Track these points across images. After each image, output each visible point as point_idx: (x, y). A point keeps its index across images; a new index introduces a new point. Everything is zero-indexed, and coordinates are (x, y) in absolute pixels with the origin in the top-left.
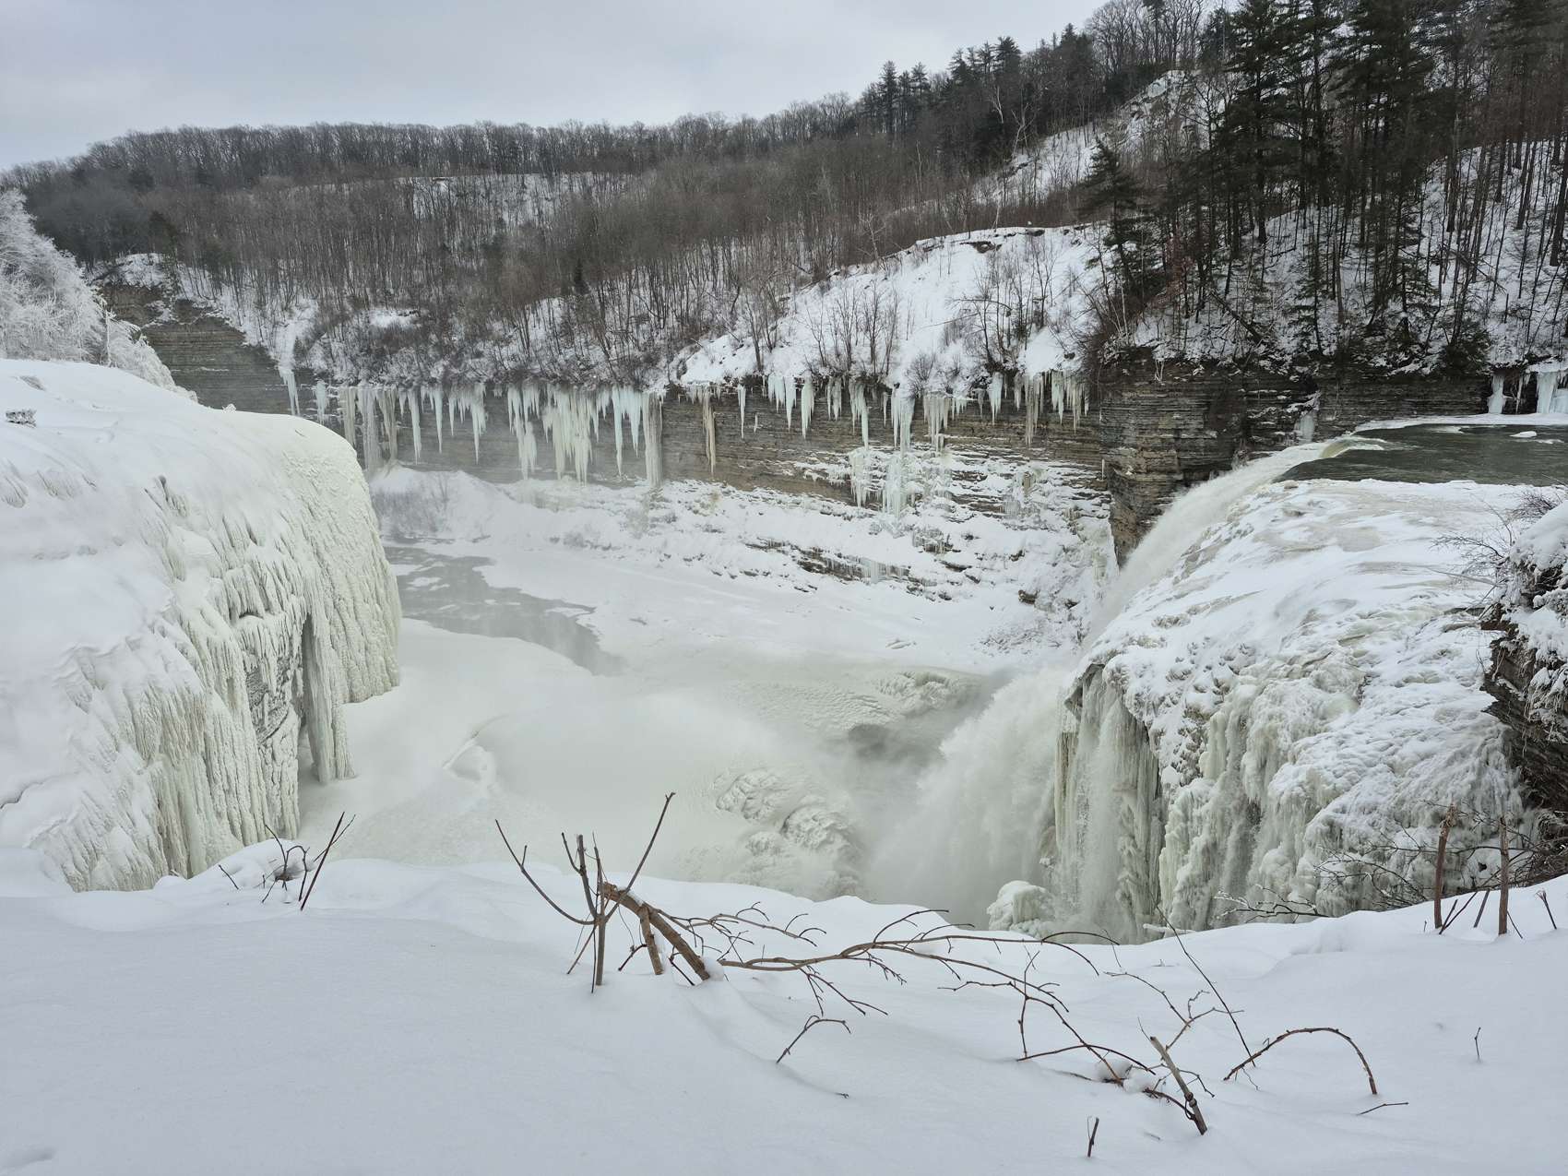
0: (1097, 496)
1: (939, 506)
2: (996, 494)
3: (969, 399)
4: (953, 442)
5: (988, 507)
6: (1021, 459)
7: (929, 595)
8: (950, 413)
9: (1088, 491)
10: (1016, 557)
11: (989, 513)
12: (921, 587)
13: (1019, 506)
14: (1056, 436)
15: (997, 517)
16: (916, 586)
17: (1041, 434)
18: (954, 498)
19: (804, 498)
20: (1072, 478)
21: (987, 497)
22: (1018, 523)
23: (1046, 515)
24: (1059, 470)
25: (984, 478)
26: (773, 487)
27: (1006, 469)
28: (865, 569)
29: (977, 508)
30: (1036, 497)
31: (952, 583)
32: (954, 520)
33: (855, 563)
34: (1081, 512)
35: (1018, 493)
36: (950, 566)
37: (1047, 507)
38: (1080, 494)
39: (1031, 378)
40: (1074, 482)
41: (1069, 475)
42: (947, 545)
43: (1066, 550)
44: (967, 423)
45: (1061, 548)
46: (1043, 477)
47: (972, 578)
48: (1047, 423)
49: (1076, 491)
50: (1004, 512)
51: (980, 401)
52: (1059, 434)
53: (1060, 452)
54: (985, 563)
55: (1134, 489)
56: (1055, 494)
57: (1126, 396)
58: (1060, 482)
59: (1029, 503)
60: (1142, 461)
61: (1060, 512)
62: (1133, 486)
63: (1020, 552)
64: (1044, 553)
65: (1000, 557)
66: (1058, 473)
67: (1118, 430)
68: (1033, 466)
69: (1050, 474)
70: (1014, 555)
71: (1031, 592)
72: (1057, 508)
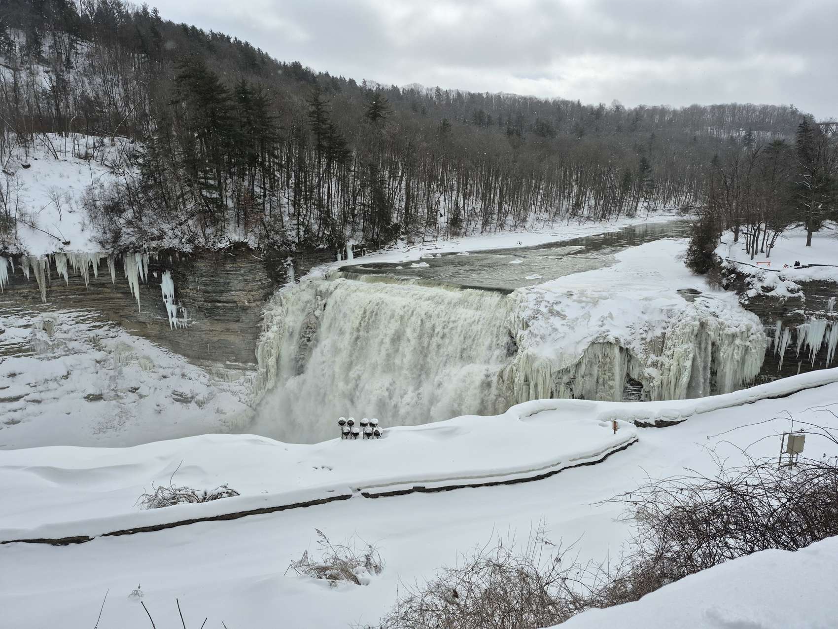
0: (104, 326)
2: (22, 340)
5: (18, 350)
6: (33, 313)
9: (97, 324)
10: (66, 377)
11: (20, 354)
14: (58, 294)
15: (30, 355)
20: (82, 318)
21: (15, 344)
23: (72, 345)
24: (69, 315)
25: (4, 332)
27: (22, 322)
29: (5, 353)
30: (58, 335)
34: (99, 337)
35: (42, 336)
39: (37, 258)
40: (83, 321)
43: (99, 362)
46: (58, 322)
48: (50, 287)
49: (88, 325)
52: (60, 292)
55: (248, 311)
56: (73, 330)
57: (228, 266)
58: (74, 322)
59: (54, 340)
60: (250, 297)
61: (83, 340)
62: (247, 309)
63: (68, 372)
64: (85, 368)
65: (51, 380)
66: (70, 317)
67: (225, 284)
68: (46, 316)
69: (63, 319)
70: (63, 376)
71: (98, 393)
72: (79, 338)
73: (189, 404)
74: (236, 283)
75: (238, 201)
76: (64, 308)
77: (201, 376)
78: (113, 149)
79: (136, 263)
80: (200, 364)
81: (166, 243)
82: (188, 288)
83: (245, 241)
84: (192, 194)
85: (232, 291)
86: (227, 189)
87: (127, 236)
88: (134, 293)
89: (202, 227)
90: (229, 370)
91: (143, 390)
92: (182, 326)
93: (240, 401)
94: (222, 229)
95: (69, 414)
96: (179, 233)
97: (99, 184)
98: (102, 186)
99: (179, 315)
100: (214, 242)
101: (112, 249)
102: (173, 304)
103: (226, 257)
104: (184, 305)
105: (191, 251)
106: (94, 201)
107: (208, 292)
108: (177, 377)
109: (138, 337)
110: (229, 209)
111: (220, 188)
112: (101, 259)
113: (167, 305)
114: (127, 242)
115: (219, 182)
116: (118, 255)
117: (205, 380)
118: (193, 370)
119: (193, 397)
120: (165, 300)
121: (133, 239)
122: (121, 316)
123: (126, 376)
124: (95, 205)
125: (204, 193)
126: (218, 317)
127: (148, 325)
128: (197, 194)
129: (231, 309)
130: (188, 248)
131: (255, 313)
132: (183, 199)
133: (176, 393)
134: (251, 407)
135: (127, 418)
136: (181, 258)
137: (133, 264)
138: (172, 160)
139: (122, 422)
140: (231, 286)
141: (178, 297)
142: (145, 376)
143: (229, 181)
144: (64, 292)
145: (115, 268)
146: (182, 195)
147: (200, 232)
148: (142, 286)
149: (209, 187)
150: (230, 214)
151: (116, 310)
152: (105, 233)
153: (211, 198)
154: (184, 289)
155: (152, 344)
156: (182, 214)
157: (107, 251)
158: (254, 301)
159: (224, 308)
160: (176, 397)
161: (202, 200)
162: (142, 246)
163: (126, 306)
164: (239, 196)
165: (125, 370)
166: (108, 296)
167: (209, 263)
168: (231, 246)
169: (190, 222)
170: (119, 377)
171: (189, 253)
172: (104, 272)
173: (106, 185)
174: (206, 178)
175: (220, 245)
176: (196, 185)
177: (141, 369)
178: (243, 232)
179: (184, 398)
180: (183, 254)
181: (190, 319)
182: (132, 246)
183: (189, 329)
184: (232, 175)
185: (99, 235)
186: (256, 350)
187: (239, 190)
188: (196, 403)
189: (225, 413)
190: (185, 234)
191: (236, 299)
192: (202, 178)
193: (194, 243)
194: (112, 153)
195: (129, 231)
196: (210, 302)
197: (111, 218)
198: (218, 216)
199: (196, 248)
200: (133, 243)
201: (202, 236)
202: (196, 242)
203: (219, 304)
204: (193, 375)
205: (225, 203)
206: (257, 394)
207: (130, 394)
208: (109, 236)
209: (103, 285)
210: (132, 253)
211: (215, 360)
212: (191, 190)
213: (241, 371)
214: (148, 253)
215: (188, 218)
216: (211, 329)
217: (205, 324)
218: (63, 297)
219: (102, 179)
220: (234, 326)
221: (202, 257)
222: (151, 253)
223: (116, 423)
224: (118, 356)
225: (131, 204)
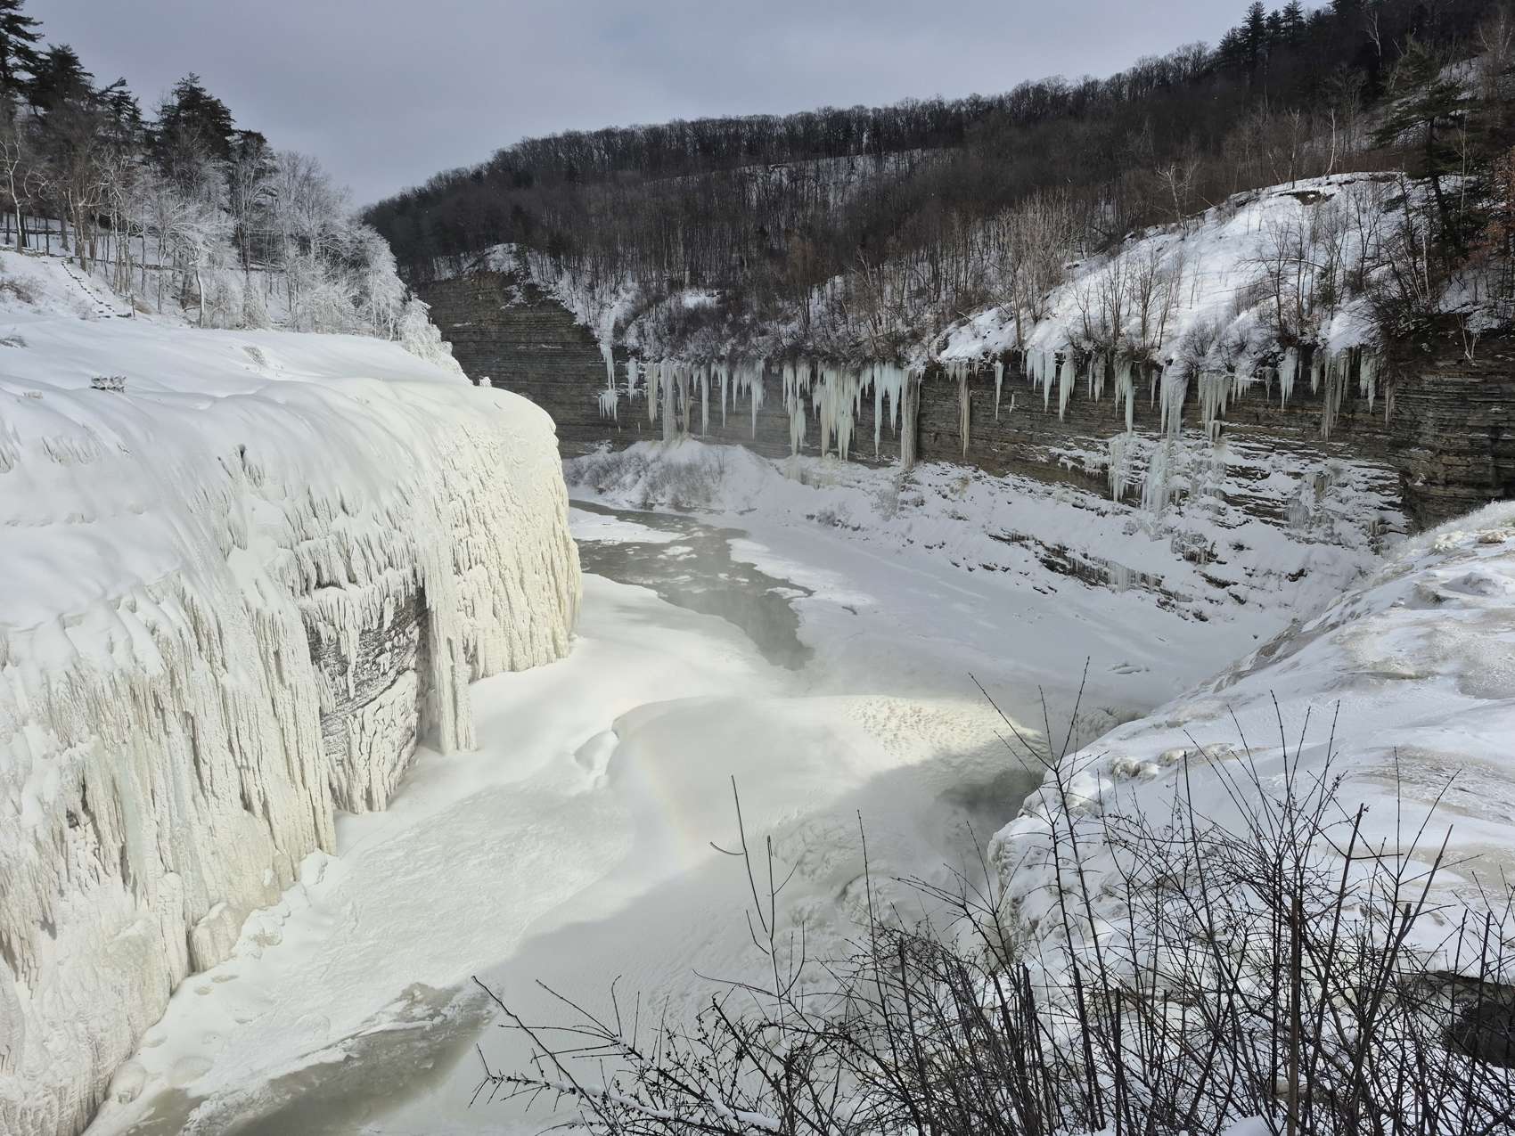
1: (1207, 507)
3: (1253, 379)
4: (1232, 430)
6: (1316, 455)
7: (1183, 613)
8: (1229, 395)
10: (1294, 578)
11: (1268, 519)
12: (1174, 601)
13: (1307, 513)
16: (1168, 599)
17: (1345, 425)
18: (1227, 499)
19: (1057, 488)
20: (1380, 482)
22: (1304, 534)
23: (1342, 527)
26: (1026, 474)
27: (1295, 467)
28: (1112, 574)
30: (1330, 503)
31: (1211, 601)
32: (1223, 525)
33: (1100, 566)
34: (1387, 526)
35: (1308, 498)
36: (1211, 580)
37: (1344, 517)
38: (1389, 504)
39: (1333, 355)
40: (1381, 488)
41: (1377, 478)
42: (1210, 554)
44: (1251, 409)
46: (1342, 480)
47: (1236, 597)
49: (1384, 499)
50: (1286, 519)
51: (1268, 382)
54: (1255, 581)
55: (1426, 506)
56: (1356, 501)
59: (1319, 510)
61: (1361, 525)
63: (1302, 571)
64: (1332, 575)
65: (1273, 574)
66: (1363, 475)
68: (1329, 464)
70: (1292, 575)
72: (1356, 518)
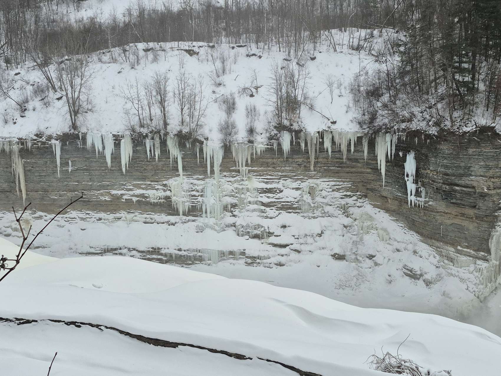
0: (354, 195)
1: (254, 210)
2: (293, 200)
4: (254, 171)
5: (288, 207)
6: (303, 179)
7: (267, 265)
9: (348, 193)
11: (291, 211)
12: (258, 261)
13: (310, 205)
14: (322, 165)
15: (297, 212)
16: (253, 260)
18: (263, 204)
20: (338, 187)
21: (288, 202)
22: (311, 215)
23: (327, 209)
24: (328, 183)
25: (282, 191)
27: (295, 185)
29: (281, 209)
30: (318, 199)
31: (282, 256)
32: (267, 217)
34: (349, 205)
35: (307, 198)
36: (275, 245)
37: (327, 204)
38: (344, 195)
39: (311, 135)
40: (338, 190)
42: (269, 233)
43: (345, 226)
44: (264, 160)
45: (342, 226)
46: (320, 188)
47: (296, 251)
48: (317, 159)
49: (342, 194)
50: (300, 209)
51: (275, 146)
52: (324, 164)
53: (326, 173)
55: (486, 198)
56: (329, 197)
57: (471, 151)
58: (331, 190)
59: (315, 203)
60: (491, 184)
61: (336, 206)
62: (485, 196)
63: (322, 231)
64: (335, 230)
65: (309, 236)
66: (328, 185)
67: (465, 168)
68: (311, 182)
69: (324, 186)
70: (318, 234)
71: (342, 254)
72: (333, 204)
73: (417, 281)
74: (477, 168)
75: (491, 83)
76: (325, 177)
77: (432, 256)
78: (380, 40)
79: (386, 142)
80: (431, 244)
81: (414, 126)
82: (429, 169)
83: (493, 125)
84: (445, 78)
85: (472, 176)
86: (481, 72)
87: (381, 118)
88: (380, 169)
89: (450, 110)
90: (459, 255)
91: (379, 259)
92: (419, 204)
93: (467, 289)
94: (470, 114)
95: (319, 267)
96: (427, 116)
97: (365, 72)
98: (367, 73)
99: (418, 194)
100: (460, 126)
101: (368, 129)
102: (413, 183)
103: (470, 141)
104: (423, 185)
105: (436, 134)
106: (359, 86)
107: (447, 175)
108: (409, 252)
109: (379, 210)
110: (480, 93)
111: (473, 71)
112: (358, 137)
113: (408, 183)
114: (381, 124)
115: (474, 66)
116: (372, 134)
117: (435, 261)
118: (424, 248)
119: (421, 275)
120: (406, 179)
121: (386, 121)
122: (368, 189)
123: (366, 243)
124: (359, 90)
125: (457, 77)
126: (454, 201)
127: (389, 200)
128: (449, 77)
129: (469, 194)
130: (433, 131)
131: (494, 201)
132: (436, 84)
133: (407, 267)
134: (478, 297)
135: (363, 281)
136: (426, 140)
137: (383, 143)
138: (431, 47)
139: (358, 284)
140: (472, 171)
141: (418, 176)
142: (381, 246)
143: (483, 64)
144: (327, 164)
145: (368, 146)
146: (436, 79)
147: (447, 115)
148: (388, 164)
149: (462, 71)
150: (480, 98)
151: (365, 183)
152: (364, 115)
153: (463, 82)
154: (425, 169)
155: (390, 218)
156: (433, 98)
157: (364, 130)
158: (495, 188)
159: (461, 192)
160: (406, 271)
161: (454, 83)
162: (393, 127)
163: (373, 180)
164: (492, 79)
165: (366, 237)
166: (360, 170)
167: (452, 146)
168: (476, 130)
169: (439, 106)
170: (360, 243)
171: (434, 135)
172: (358, 149)
173: (370, 72)
174: (461, 62)
175: (465, 129)
176: (450, 70)
177: (379, 239)
178: (492, 116)
179: (413, 274)
180: (428, 136)
181: (427, 199)
182: (384, 127)
183: (425, 208)
184: (487, 57)
185: (359, 117)
186: (490, 240)
187: (493, 74)
188: (424, 281)
189: (450, 298)
190: (432, 117)
191: (475, 184)
192: (457, 62)
193: (440, 126)
194: (378, 44)
195: (384, 113)
196: (448, 185)
197: (371, 102)
198: (468, 100)
199: (442, 130)
200: (385, 125)
201: (449, 119)
202: (442, 125)
203: (457, 188)
204: (424, 254)
205: (476, 86)
206: (486, 286)
207: (367, 260)
208: (367, 117)
209: (356, 160)
210: (383, 133)
211: (446, 243)
212: (444, 75)
213: (471, 259)
214: (397, 134)
215: (438, 102)
216: (446, 211)
217: (441, 206)
218: (325, 168)
219: (368, 67)
220: (471, 212)
221: (446, 140)
222: (400, 134)
223: (353, 283)
224: (361, 223)
225: (388, 89)
